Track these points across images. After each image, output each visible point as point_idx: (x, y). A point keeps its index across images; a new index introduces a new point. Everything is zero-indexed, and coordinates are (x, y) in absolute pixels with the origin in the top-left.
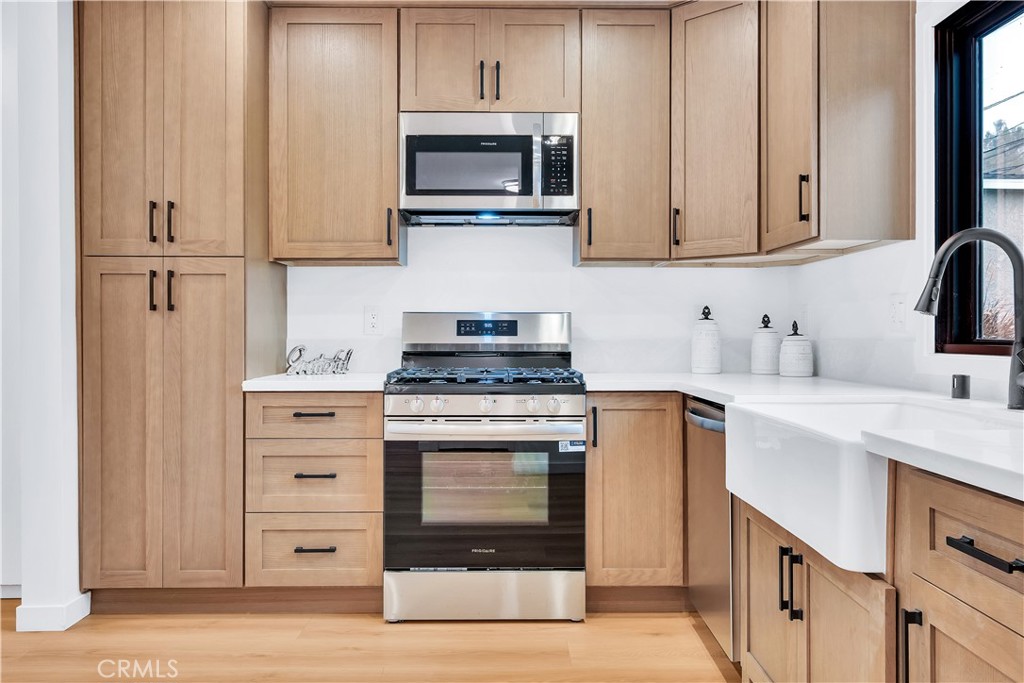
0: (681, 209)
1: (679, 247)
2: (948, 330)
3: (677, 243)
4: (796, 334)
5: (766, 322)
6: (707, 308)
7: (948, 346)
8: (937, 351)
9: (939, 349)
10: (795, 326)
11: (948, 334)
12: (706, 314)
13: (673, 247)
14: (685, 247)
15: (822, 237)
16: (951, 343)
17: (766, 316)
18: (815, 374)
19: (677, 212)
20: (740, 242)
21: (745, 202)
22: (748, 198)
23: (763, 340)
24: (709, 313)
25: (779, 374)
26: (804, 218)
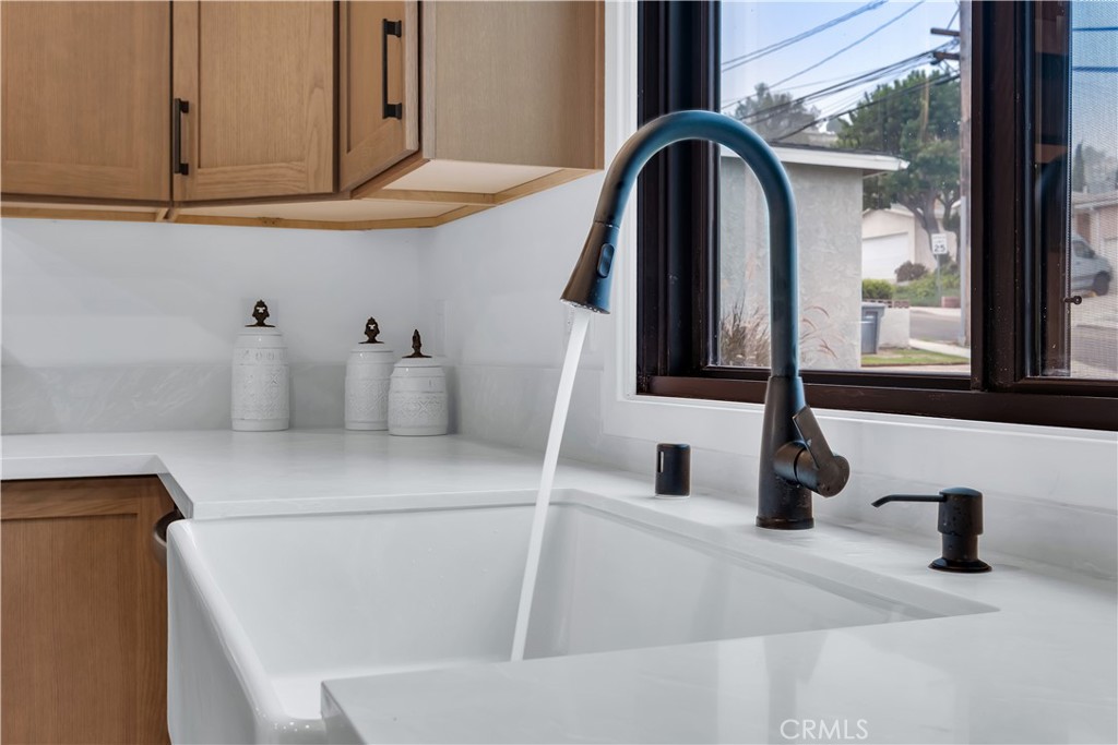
0: (193, 101)
1: (188, 179)
2: (661, 348)
3: (184, 170)
4: (418, 354)
5: (372, 332)
6: (261, 304)
7: (660, 381)
8: (641, 390)
9: (644, 388)
10: (416, 338)
11: (660, 355)
12: (261, 316)
13: (177, 177)
14: (200, 179)
15: (425, 155)
16: (665, 375)
17: (372, 321)
18: (453, 427)
19: (184, 107)
20: (300, 171)
21: (312, 92)
22: (317, 84)
23: (364, 364)
24: (266, 314)
25: (385, 430)
26: (392, 111)
